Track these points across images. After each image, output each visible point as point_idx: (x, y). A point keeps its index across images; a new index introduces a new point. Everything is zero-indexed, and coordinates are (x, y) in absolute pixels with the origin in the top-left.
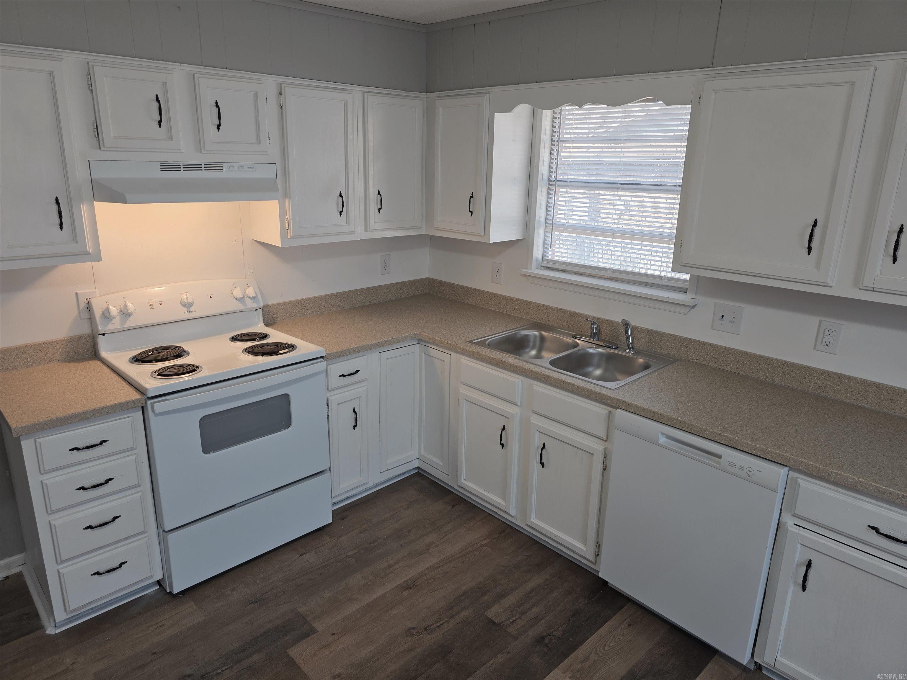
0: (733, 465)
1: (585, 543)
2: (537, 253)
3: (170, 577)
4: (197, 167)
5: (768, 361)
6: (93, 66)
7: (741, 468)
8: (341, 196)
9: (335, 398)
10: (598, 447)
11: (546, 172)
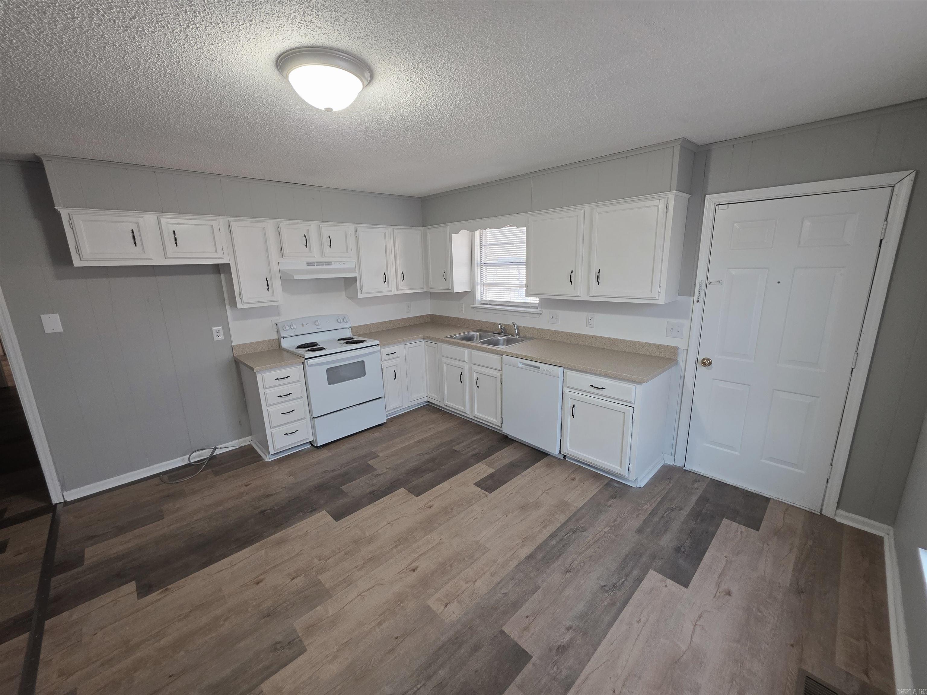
0: (544, 370)
1: (496, 419)
2: (478, 297)
3: (316, 440)
4: (321, 264)
5: (570, 334)
6: (280, 224)
7: (547, 370)
8: (385, 274)
9: (385, 364)
10: (497, 374)
11: (479, 260)
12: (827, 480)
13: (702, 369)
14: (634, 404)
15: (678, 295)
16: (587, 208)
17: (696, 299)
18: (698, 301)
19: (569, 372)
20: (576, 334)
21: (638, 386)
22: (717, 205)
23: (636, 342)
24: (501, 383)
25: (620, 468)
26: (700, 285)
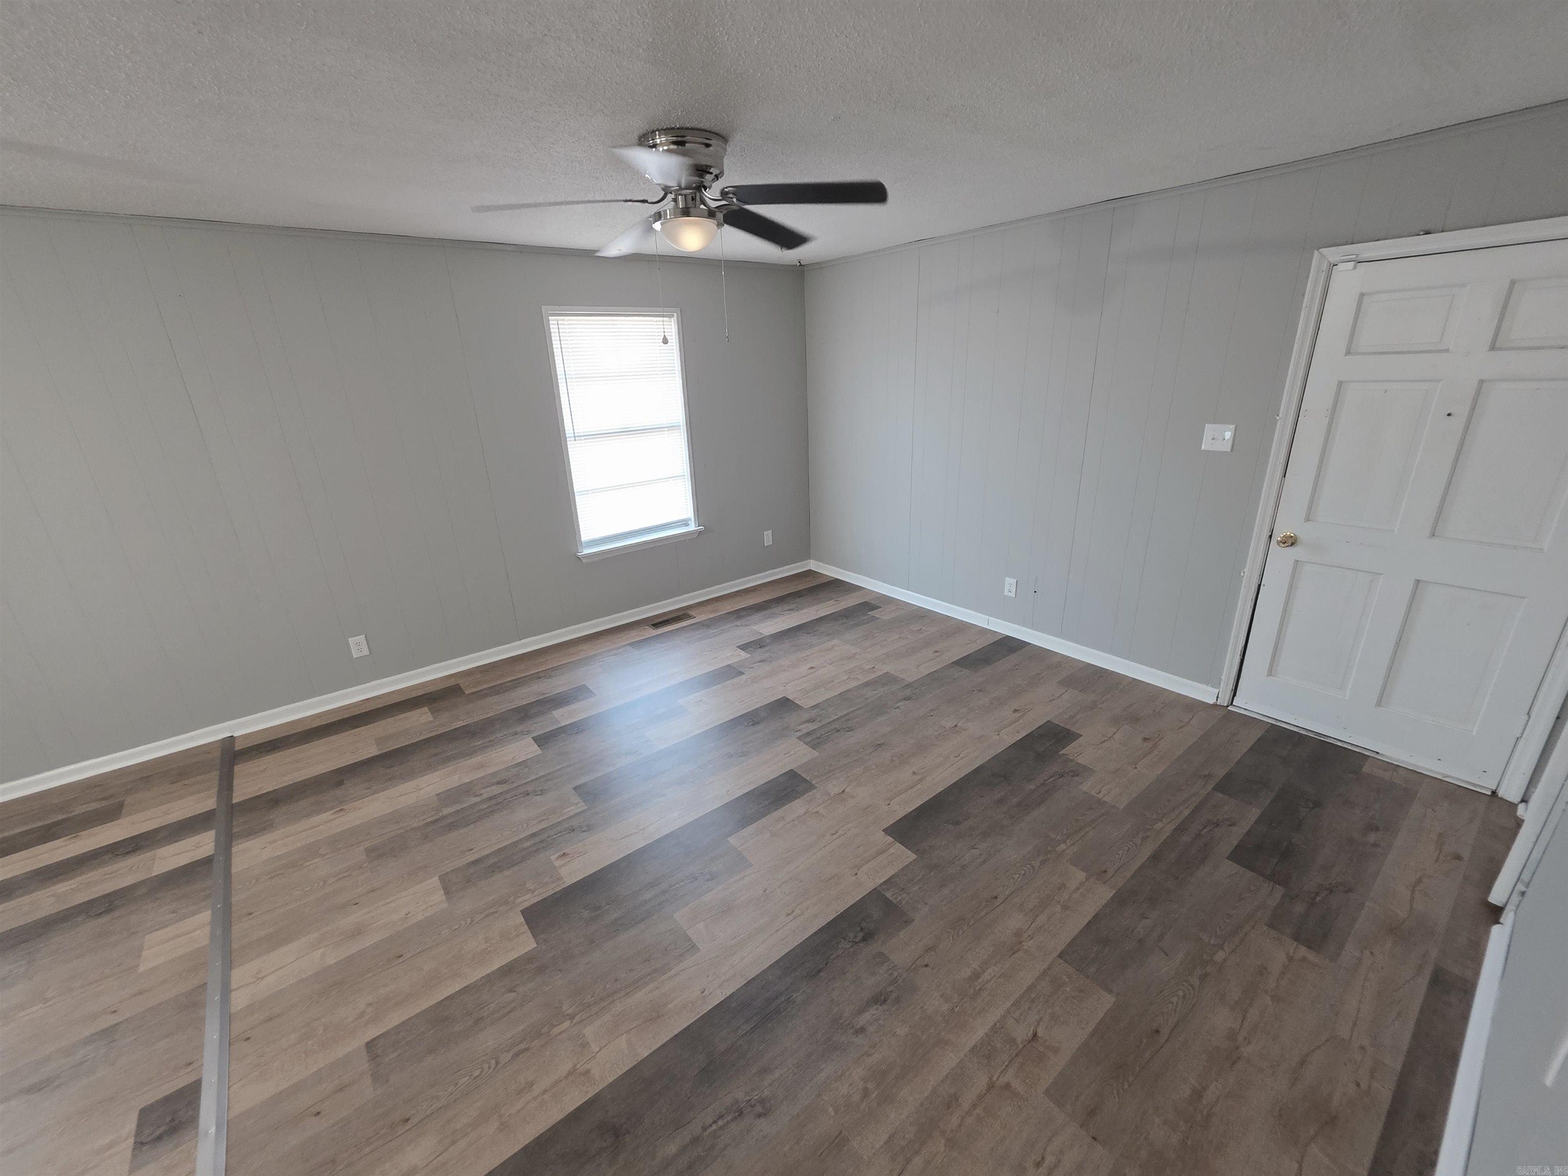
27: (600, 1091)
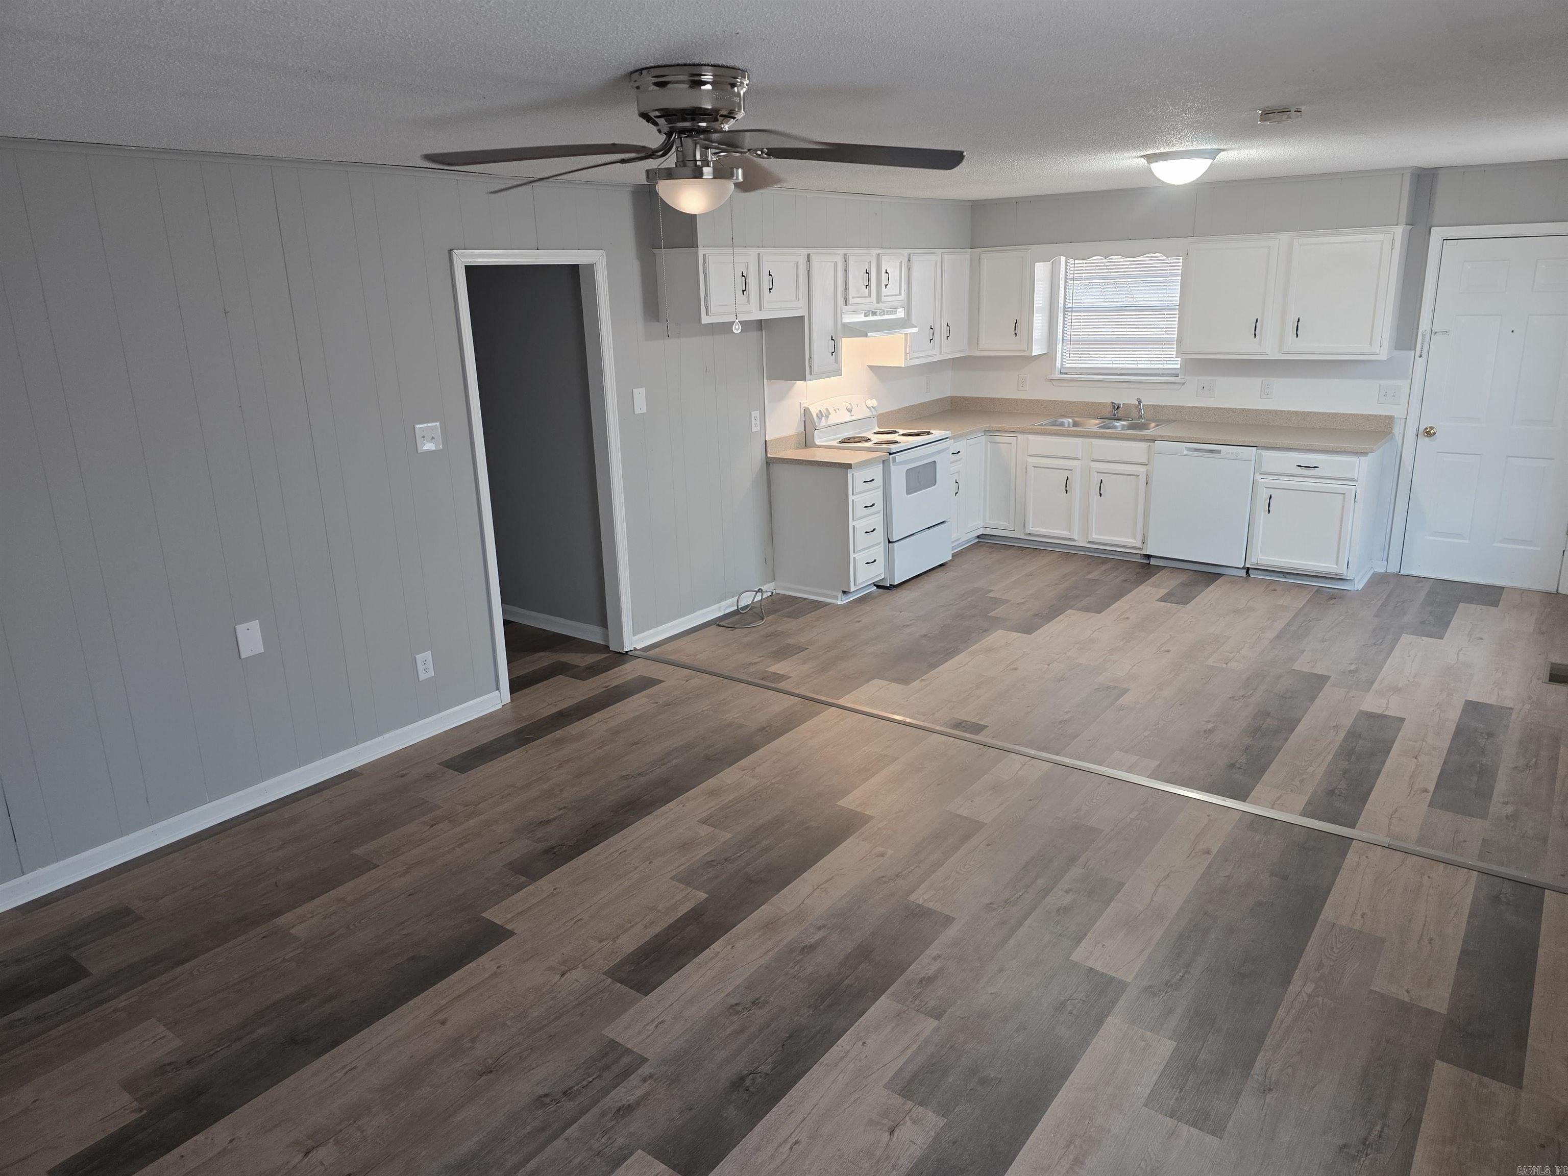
12: (1562, 552)
13: (1424, 441)
14: (1357, 481)
15: (1395, 349)
16: (1284, 237)
17: (1418, 354)
18: (1421, 356)
19: (1266, 454)
20: (1244, 410)
21: (1362, 458)
22: (1444, 240)
23: (1337, 414)
24: (1147, 483)
25: (1336, 566)
26: (1423, 336)
27: (729, 767)
